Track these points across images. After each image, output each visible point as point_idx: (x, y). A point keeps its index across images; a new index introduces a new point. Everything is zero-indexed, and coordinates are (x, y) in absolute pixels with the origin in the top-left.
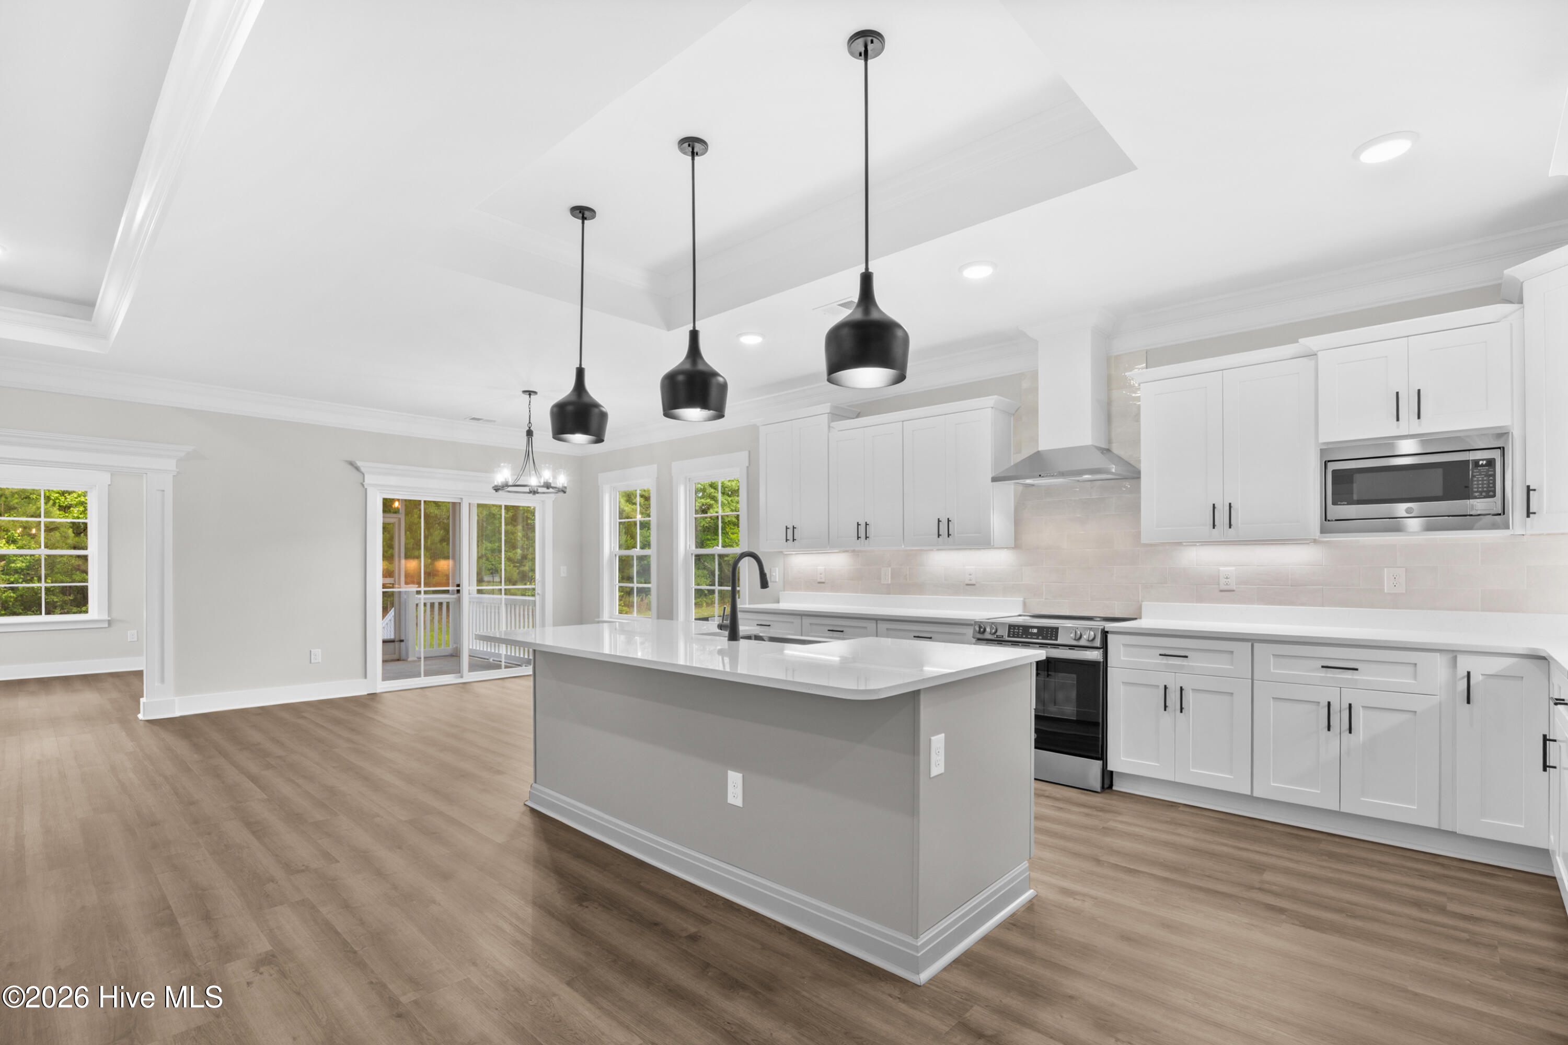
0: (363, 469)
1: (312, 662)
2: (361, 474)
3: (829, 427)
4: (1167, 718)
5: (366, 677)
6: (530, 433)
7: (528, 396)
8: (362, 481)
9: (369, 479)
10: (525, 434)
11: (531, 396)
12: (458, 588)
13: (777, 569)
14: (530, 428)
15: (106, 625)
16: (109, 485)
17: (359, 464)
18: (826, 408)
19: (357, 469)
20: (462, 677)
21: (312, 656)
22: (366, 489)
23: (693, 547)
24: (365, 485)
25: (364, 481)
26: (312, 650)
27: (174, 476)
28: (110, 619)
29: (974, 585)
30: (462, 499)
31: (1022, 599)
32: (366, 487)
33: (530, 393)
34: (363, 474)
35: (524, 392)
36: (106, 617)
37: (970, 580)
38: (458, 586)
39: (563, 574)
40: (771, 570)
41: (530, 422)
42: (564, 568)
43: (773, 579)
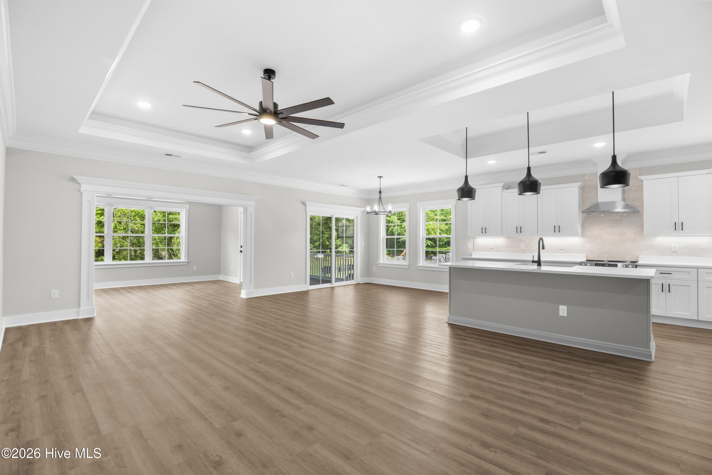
0: (307, 205)
1: (291, 278)
2: (305, 207)
3: (502, 191)
4: (663, 294)
5: (306, 284)
6: (380, 192)
7: (380, 178)
9: (308, 208)
10: (379, 192)
11: (381, 178)
12: (330, 250)
13: (470, 243)
14: (380, 190)
15: (187, 264)
16: (188, 209)
17: (306, 203)
18: (502, 184)
19: (304, 204)
20: (333, 284)
21: (291, 276)
22: (307, 212)
23: (425, 235)
24: (306, 210)
26: (291, 273)
27: (254, 208)
28: (188, 261)
29: (564, 250)
30: (332, 216)
31: (586, 255)
33: (380, 177)
35: (378, 177)
36: (187, 261)
37: (562, 248)
39: (363, 245)
40: (467, 244)
41: (380, 188)
42: (363, 243)
43: (468, 247)
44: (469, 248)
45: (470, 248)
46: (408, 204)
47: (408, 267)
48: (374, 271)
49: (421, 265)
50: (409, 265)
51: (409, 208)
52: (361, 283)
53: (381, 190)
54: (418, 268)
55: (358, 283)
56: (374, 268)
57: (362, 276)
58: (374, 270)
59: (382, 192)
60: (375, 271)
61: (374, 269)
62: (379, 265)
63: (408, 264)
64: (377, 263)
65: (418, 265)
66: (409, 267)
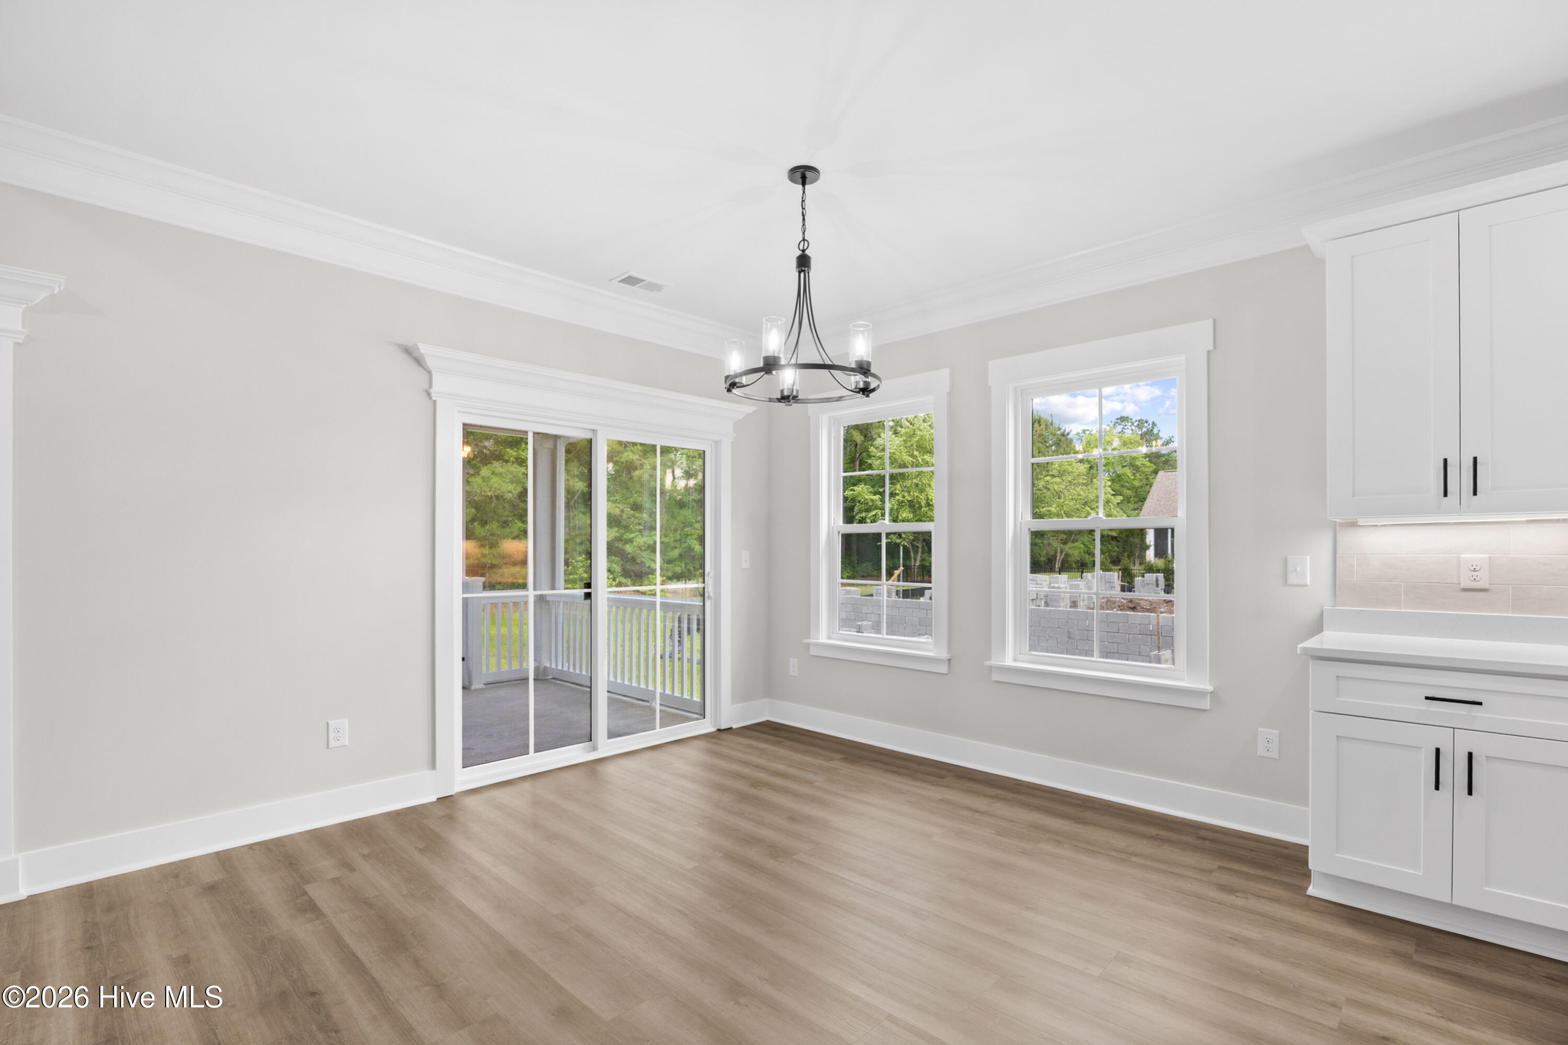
0: (430, 362)
1: (330, 747)
2: (426, 372)
5: (433, 766)
6: (803, 262)
7: (802, 181)
8: (426, 386)
9: (440, 384)
10: (794, 264)
11: (808, 181)
12: (587, 591)
14: (803, 251)
17: (424, 349)
19: (419, 361)
20: (595, 749)
21: (332, 735)
22: (435, 402)
23: (1028, 517)
24: (432, 395)
25: (431, 387)
26: (329, 722)
30: (594, 431)
32: (434, 398)
33: (804, 175)
34: (430, 373)
35: (795, 170)
38: (588, 585)
39: (745, 565)
40: (1285, 560)
41: (804, 240)
42: (745, 555)
43: (1292, 579)
44: (1306, 585)
45: (1309, 584)
46: (945, 373)
47: (944, 669)
48: (792, 673)
49: (1009, 662)
50: (949, 660)
51: (949, 394)
52: (734, 727)
53: (807, 252)
54: (995, 677)
55: (723, 728)
56: (794, 661)
57: (743, 694)
58: (794, 672)
59: (813, 263)
60: (796, 674)
61: (794, 666)
62: (813, 651)
63: (944, 655)
64: (806, 641)
65: (994, 662)
66: (949, 666)
